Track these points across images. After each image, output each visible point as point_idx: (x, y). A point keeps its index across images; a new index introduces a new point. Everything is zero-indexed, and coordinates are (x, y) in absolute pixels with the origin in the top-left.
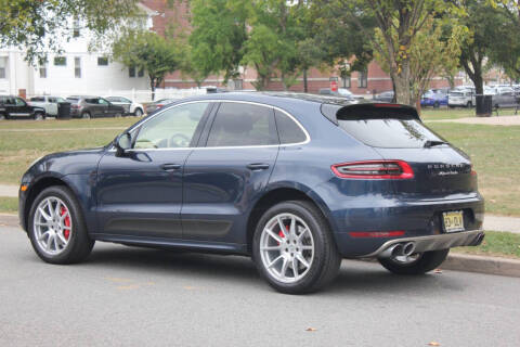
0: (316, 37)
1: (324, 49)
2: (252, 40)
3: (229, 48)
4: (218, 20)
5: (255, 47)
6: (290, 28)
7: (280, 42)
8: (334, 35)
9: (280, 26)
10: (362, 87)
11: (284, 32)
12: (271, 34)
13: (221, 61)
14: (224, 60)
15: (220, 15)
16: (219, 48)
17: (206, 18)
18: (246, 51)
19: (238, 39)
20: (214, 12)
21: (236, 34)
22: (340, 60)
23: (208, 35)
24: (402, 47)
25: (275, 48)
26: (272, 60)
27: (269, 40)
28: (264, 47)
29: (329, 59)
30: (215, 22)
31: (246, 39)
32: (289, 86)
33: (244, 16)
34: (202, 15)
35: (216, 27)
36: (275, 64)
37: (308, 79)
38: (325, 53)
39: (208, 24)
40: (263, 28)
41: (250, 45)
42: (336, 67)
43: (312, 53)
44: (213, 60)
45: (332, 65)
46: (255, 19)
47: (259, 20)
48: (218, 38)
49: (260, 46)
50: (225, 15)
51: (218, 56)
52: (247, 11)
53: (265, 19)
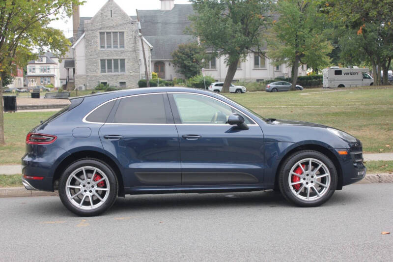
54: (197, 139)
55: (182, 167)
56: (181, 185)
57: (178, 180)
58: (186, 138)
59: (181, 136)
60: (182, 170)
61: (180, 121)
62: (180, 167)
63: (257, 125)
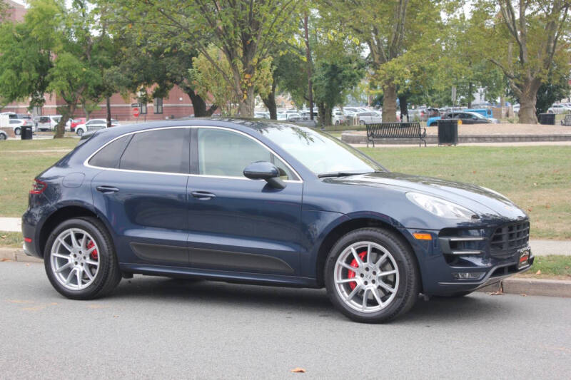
0: (121, 65)
1: (129, 77)
2: (57, 68)
3: (35, 75)
4: (22, 48)
5: (62, 75)
6: (95, 57)
7: (84, 70)
8: (139, 64)
9: (84, 54)
10: (158, 113)
11: (90, 60)
12: (76, 62)
13: (27, 88)
14: (30, 87)
15: (25, 43)
16: (24, 75)
17: (11, 45)
18: (52, 78)
19: (44, 67)
20: (19, 40)
21: (41, 62)
22: (142, 87)
23: (13, 62)
24: (247, 76)
25: (80, 76)
26: (78, 87)
27: (75, 68)
28: (70, 75)
29: (133, 87)
30: (21, 50)
31: (52, 67)
32: (90, 112)
33: (49, 44)
34: (7, 42)
35: (21, 55)
36: (80, 91)
37: (111, 105)
38: (130, 80)
39: (12, 52)
40: (68, 56)
41: (56, 72)
42: (139, 94)
43: (118, 80)
44: (20, 86)
45: (135, 92)
46: (61, 47)
47: (64, 49)
48: (24, 66)
49: (66, 73)
50: (30, 43)
51: (24, 82)
52: (52, 39)
53: (70, 48)
54: (209, 198)
55: (189, 240)
56: (190, 267)
57: (184, 259)
58: (195, 196)
59: (189, 193)
60: (188, 244)
61: (198, 171)
62: (186, 240)
63: (301, 182)
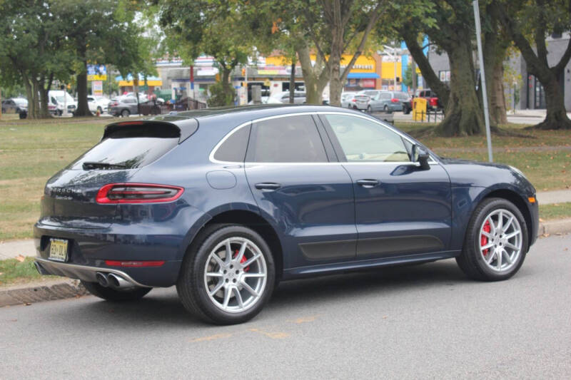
57: (352, 253)
58: (361, 184)
59: (354, 182)
61: (345, 160)
62: (356, 231)
63: (436, 163)
